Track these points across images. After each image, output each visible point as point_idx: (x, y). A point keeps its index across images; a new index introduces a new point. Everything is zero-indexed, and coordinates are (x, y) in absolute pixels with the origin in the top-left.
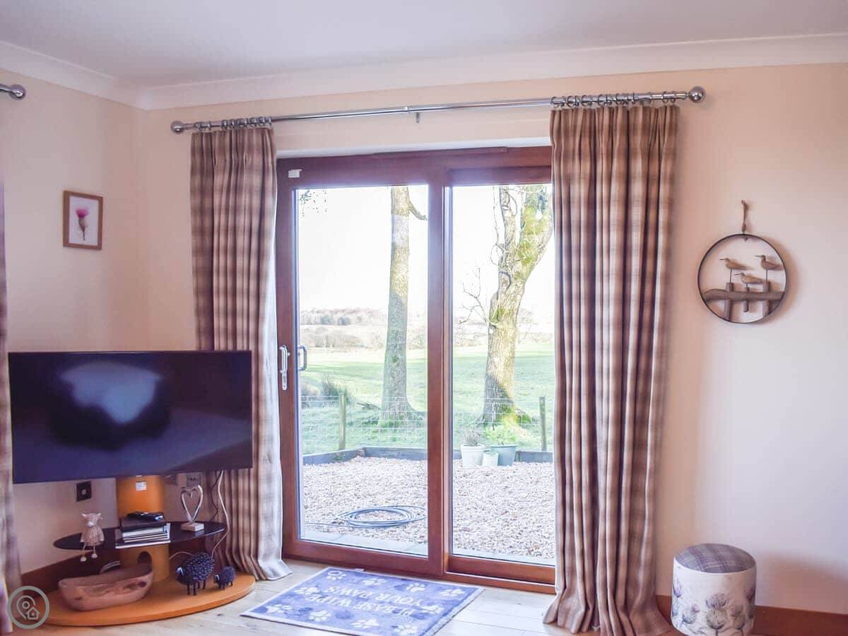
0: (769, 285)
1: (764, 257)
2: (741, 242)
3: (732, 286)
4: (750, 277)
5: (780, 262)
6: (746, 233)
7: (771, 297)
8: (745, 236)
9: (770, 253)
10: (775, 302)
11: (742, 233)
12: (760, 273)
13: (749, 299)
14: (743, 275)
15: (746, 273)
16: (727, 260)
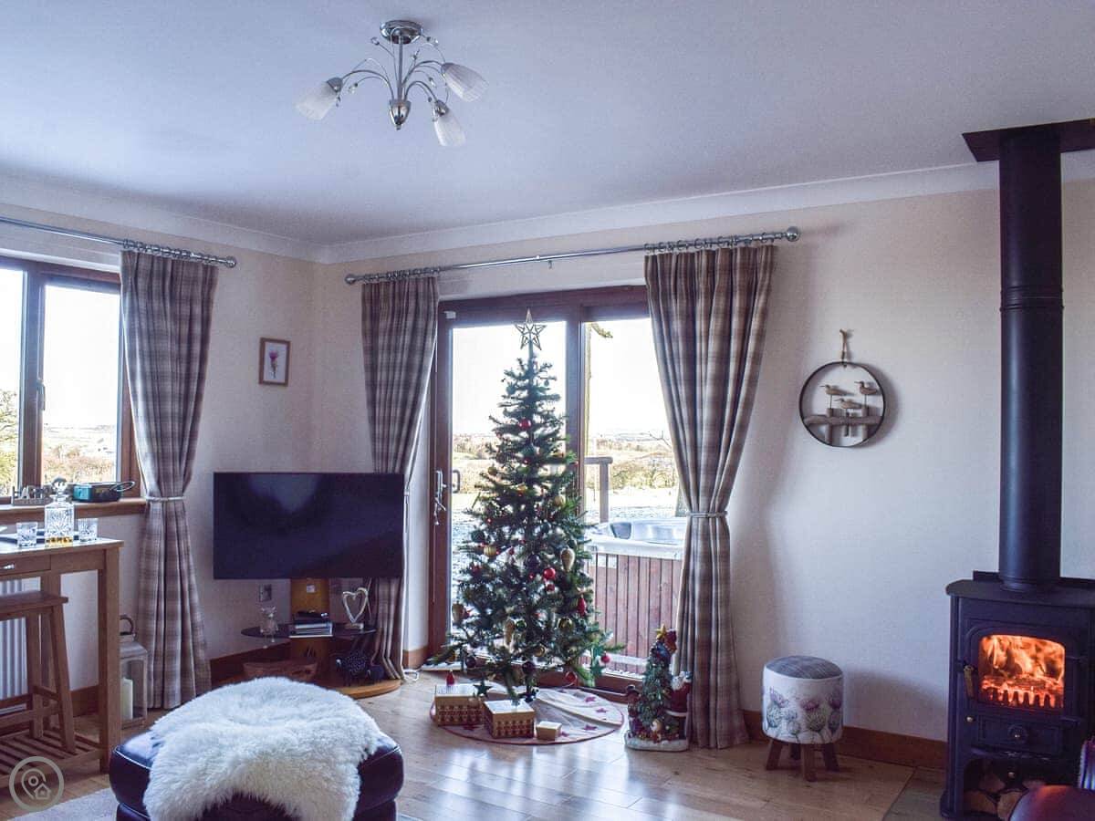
0: (868, 410)
1: (862, 383)
2: (841, 368)
3: (832, 411)
4: (850, 402)
5: (878, 387)
6: (845, 360)
7: (871, 421)
8: (844, 364)
9: (868, 378)
10: (876, 427)
11: (840, 360)
12: (860, 398)
13: (850, 424)
14: (843, 400)
15: (846, 398)
16: (828, 386)
